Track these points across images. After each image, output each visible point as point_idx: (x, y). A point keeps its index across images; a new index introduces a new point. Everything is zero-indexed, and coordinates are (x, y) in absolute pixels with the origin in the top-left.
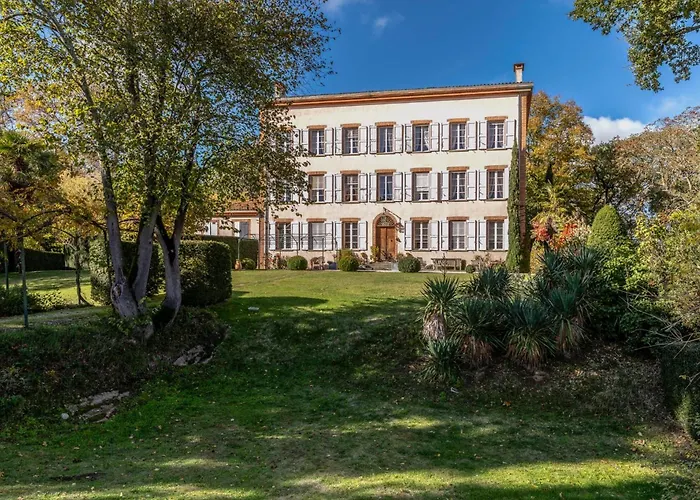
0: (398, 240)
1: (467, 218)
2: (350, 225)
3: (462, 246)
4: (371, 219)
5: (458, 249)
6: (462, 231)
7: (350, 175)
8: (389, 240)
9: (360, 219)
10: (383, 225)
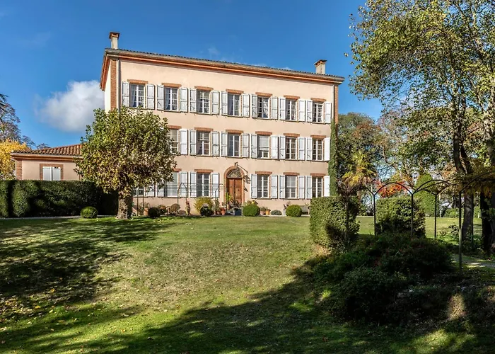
0: (245, 189)
1: (298, 174)
2: (203, 175)
3: (293, 195)
4: (223, 171)
5: (290, 198)
6: (294, 184)
7: (202, 132)
8: (237, 189)
9: (212, 171)
10: (232, 176)
